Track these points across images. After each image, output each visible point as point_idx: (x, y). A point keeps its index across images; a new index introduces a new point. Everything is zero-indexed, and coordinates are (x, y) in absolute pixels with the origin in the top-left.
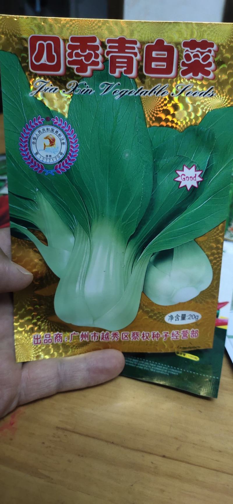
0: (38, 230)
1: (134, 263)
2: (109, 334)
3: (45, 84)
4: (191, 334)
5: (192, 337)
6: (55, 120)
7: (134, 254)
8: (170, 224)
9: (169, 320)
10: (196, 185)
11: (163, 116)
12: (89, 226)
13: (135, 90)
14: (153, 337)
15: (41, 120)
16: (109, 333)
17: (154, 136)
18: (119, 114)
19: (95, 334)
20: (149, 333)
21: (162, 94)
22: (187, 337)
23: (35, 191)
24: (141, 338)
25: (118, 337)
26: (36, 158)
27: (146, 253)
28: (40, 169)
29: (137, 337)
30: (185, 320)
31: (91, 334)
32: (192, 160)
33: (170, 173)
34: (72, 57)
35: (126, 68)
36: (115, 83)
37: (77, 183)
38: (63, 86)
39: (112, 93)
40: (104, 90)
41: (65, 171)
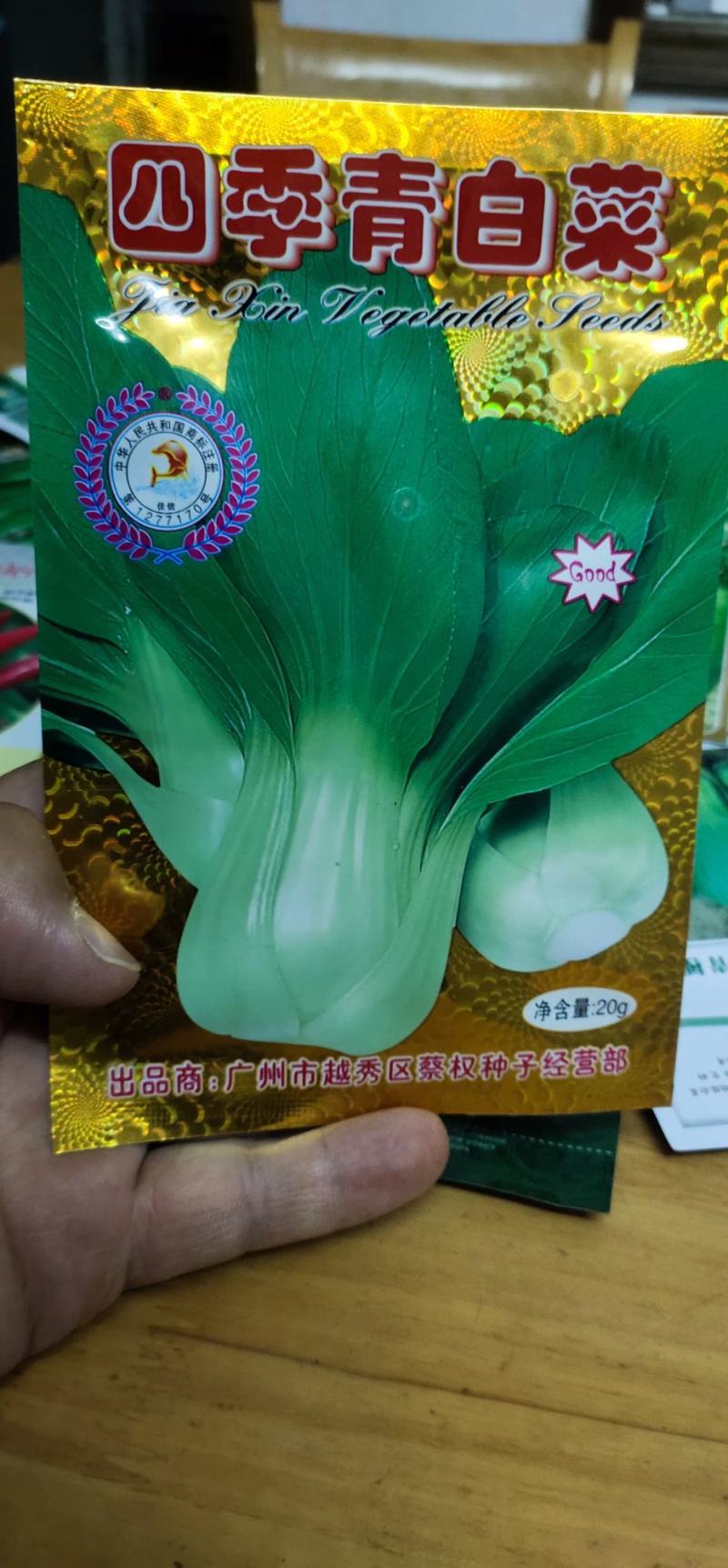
0: (128, 735)
1: (431, 836)
2: (348, 1065)
4: (604, 1060)
5: (606, 1070)
6: (186, 398)
7: (429, 809)
8: (537, 717)
9: (535, 1017)
10: (614, 595)
11: (514, 387)
12: (290, 720)
13: (428, 311)
14: (487, 1069)
15: (145, 396)
16: (350, 1063)
17: (488, 448)
18: (381, 379)
19: (305, 1065)
20: (474, 1056)
21: (509, 324)
22: (592, 1070)
23: (122, 613)
24: (448, 1073)
25: (376, 1073)
26: (124, 512)
27: (465, 805)
28: (139, 547)
29: (438, 1070)
30: (586, 1016)
31: (294, 1066)
32: (601, 519)
33: (537, 559)
34: (240, 209)
35: (400, 246)
36: (369, 290)
37: (252, 587)
38: (211, 296)
39: (360, 320)
40: (334, 309)
41: (215, 553)
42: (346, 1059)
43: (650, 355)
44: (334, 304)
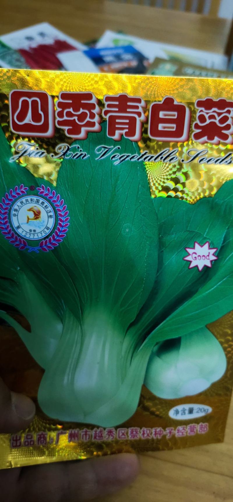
0: (19, 314)
2: (102, 431)
3: (29, 147)
4: (199, 428)
5: (200, 432)
6: (40, 190)
7: (134, 344)
8: (177, 311)
9: (174, 415)
10: (209, 265)
11: (172, 185)
12: (81, 312)
13: (138, 155)
15: (24, 189)
17: (161, 208)
18: (119, 182)
19: (86, 432)
20: (150, 429)
21: (170, 160)
22: (195, 432)
23: (16, 269)
24: (140, 436)
25: (113, 435)
26: (17, 232)
27: (148, 343)
28: (22, 246)
29: (137, 434)
30: (193, 413)
31: (82, 432)
32: (205, 236)
33: (179, 251)
34: (62, 117)
35: (127, 130)
36: (114, 147)
37: (66, 263)
38: (51, 149)
39: (111, 159)
40: (100, 155)
41: (52, 249)
42: (102, 429)
43: (227, 173)
44: (100, 152)
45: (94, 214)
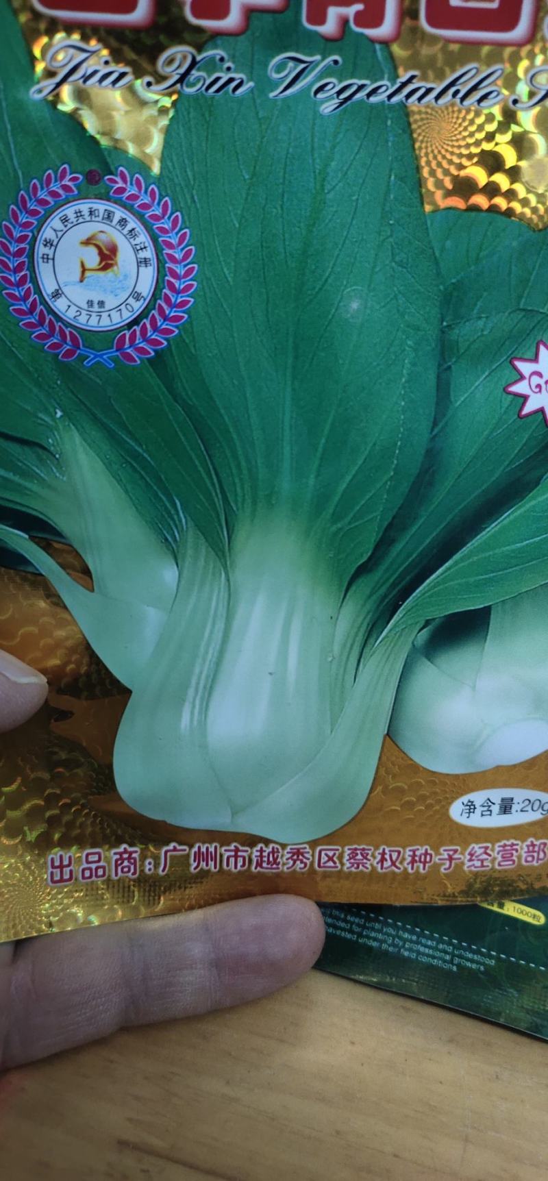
0: (63, 540)
1: (366, 650)
2: (278, 852)
3: (84, 55)
4: (526, 852)
5: (526, 861)
6: (116, 182)
8: (484, 533)
9: (461, 815)
11: (480, 176)
12: (225, 533)
13: (389, 85)
14: (413, 862)
15: (72, 180)
16: (280, 850)
17: (448, 244)
18: (333, 164)
19: (237, 850)
20: (401, 850)
21: (480, 101)
22: (514, 861)
23: (53, 416)
24: (375, 864)
25: (305, 860)
26: (52, 309)
27: (402, 620)
28: (68, 347)
29: (365, 861)
30: (510, 813)
31: (226, 851)
33: (494, 367)
35: (360, 7)
36: (323, 59)
37: (187, 394)
38: (146, 65)
39: (312, 94)
40: (283, 81)
41: (149, 356)
42: (276, 846)
44: (282, 75)
45: (263, 259)
